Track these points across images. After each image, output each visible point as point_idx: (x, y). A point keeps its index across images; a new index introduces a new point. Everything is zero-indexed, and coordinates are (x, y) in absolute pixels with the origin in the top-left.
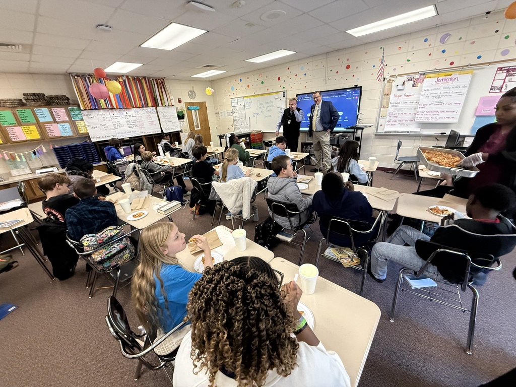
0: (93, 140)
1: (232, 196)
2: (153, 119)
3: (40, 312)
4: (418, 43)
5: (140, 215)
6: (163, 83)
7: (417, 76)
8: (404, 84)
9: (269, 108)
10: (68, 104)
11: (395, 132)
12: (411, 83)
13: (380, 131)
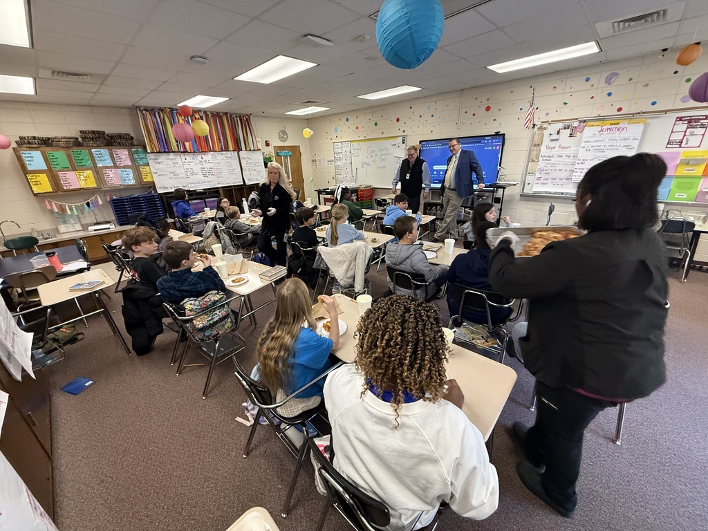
0: (160, 191)
1: (343, 264)
2: (234, 167)
3: (121, 387)
4: (578, 83)
5: (240, 280)
6: (248, 121)
7: (576, 124)
8: (558, 132)
9: (383, 157)
10: (132, 145)
11: (547, 192)
12: (569, 131)
13: (527, 191)
